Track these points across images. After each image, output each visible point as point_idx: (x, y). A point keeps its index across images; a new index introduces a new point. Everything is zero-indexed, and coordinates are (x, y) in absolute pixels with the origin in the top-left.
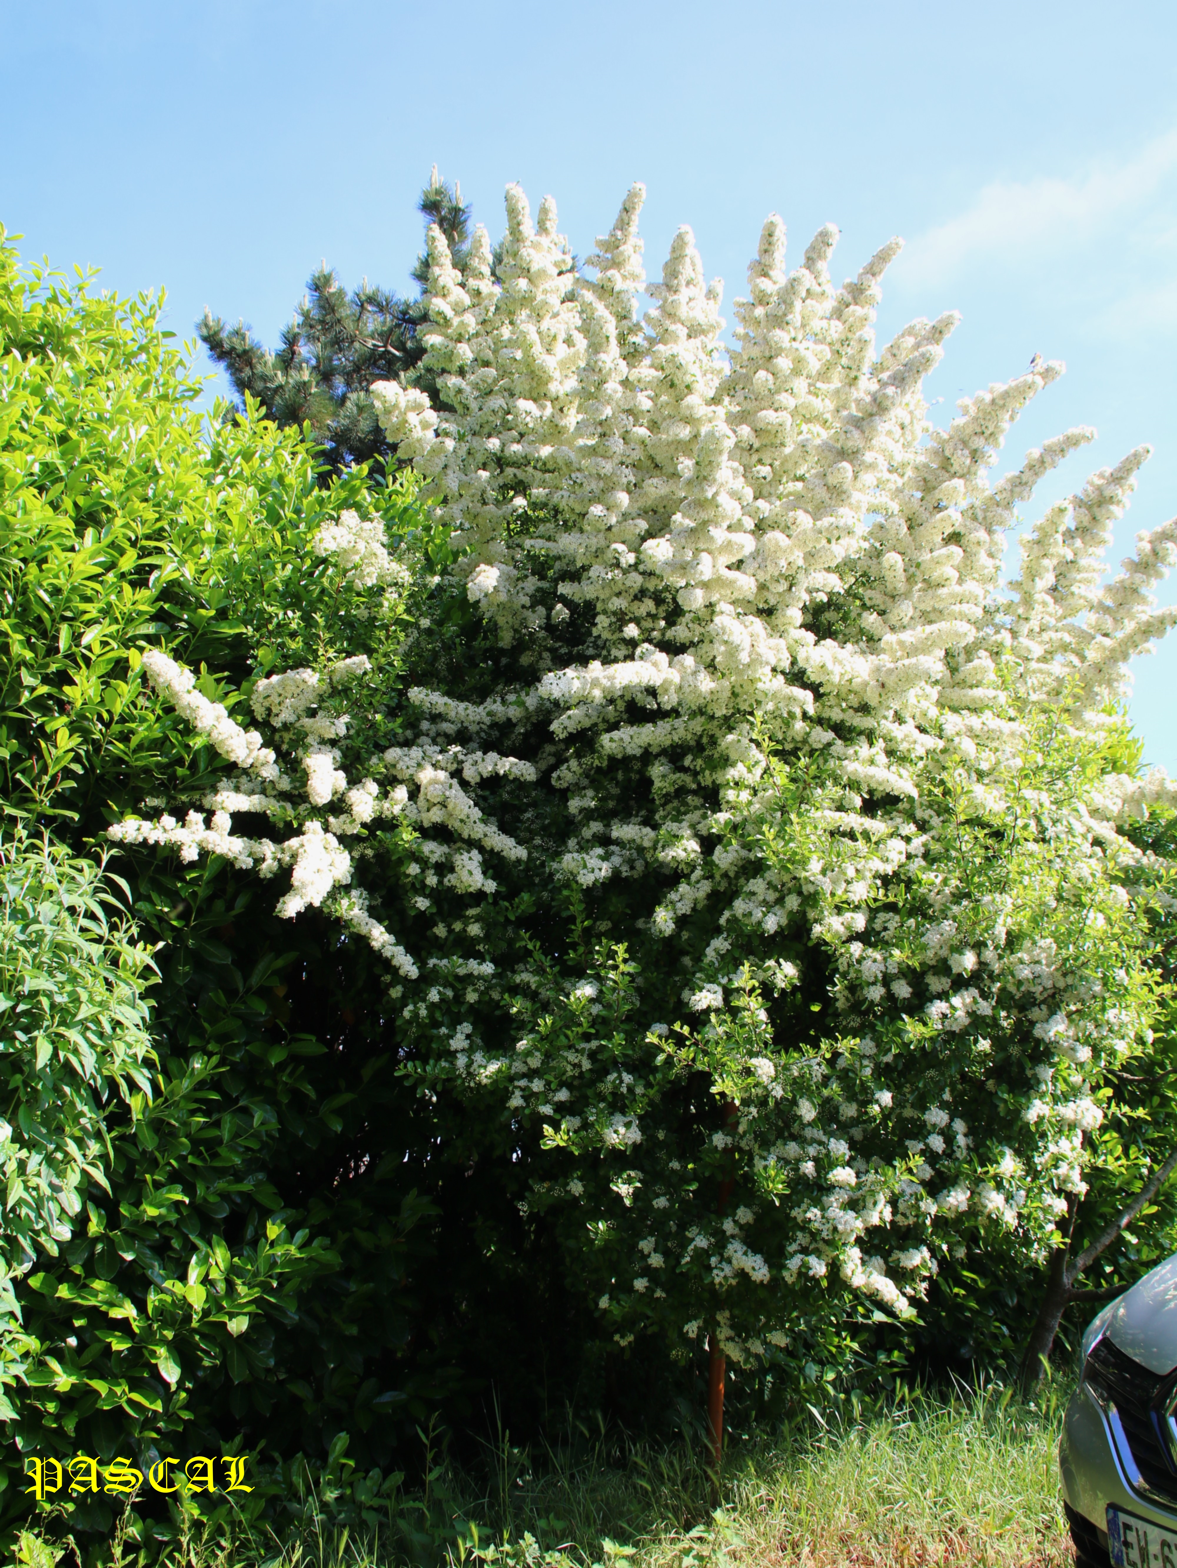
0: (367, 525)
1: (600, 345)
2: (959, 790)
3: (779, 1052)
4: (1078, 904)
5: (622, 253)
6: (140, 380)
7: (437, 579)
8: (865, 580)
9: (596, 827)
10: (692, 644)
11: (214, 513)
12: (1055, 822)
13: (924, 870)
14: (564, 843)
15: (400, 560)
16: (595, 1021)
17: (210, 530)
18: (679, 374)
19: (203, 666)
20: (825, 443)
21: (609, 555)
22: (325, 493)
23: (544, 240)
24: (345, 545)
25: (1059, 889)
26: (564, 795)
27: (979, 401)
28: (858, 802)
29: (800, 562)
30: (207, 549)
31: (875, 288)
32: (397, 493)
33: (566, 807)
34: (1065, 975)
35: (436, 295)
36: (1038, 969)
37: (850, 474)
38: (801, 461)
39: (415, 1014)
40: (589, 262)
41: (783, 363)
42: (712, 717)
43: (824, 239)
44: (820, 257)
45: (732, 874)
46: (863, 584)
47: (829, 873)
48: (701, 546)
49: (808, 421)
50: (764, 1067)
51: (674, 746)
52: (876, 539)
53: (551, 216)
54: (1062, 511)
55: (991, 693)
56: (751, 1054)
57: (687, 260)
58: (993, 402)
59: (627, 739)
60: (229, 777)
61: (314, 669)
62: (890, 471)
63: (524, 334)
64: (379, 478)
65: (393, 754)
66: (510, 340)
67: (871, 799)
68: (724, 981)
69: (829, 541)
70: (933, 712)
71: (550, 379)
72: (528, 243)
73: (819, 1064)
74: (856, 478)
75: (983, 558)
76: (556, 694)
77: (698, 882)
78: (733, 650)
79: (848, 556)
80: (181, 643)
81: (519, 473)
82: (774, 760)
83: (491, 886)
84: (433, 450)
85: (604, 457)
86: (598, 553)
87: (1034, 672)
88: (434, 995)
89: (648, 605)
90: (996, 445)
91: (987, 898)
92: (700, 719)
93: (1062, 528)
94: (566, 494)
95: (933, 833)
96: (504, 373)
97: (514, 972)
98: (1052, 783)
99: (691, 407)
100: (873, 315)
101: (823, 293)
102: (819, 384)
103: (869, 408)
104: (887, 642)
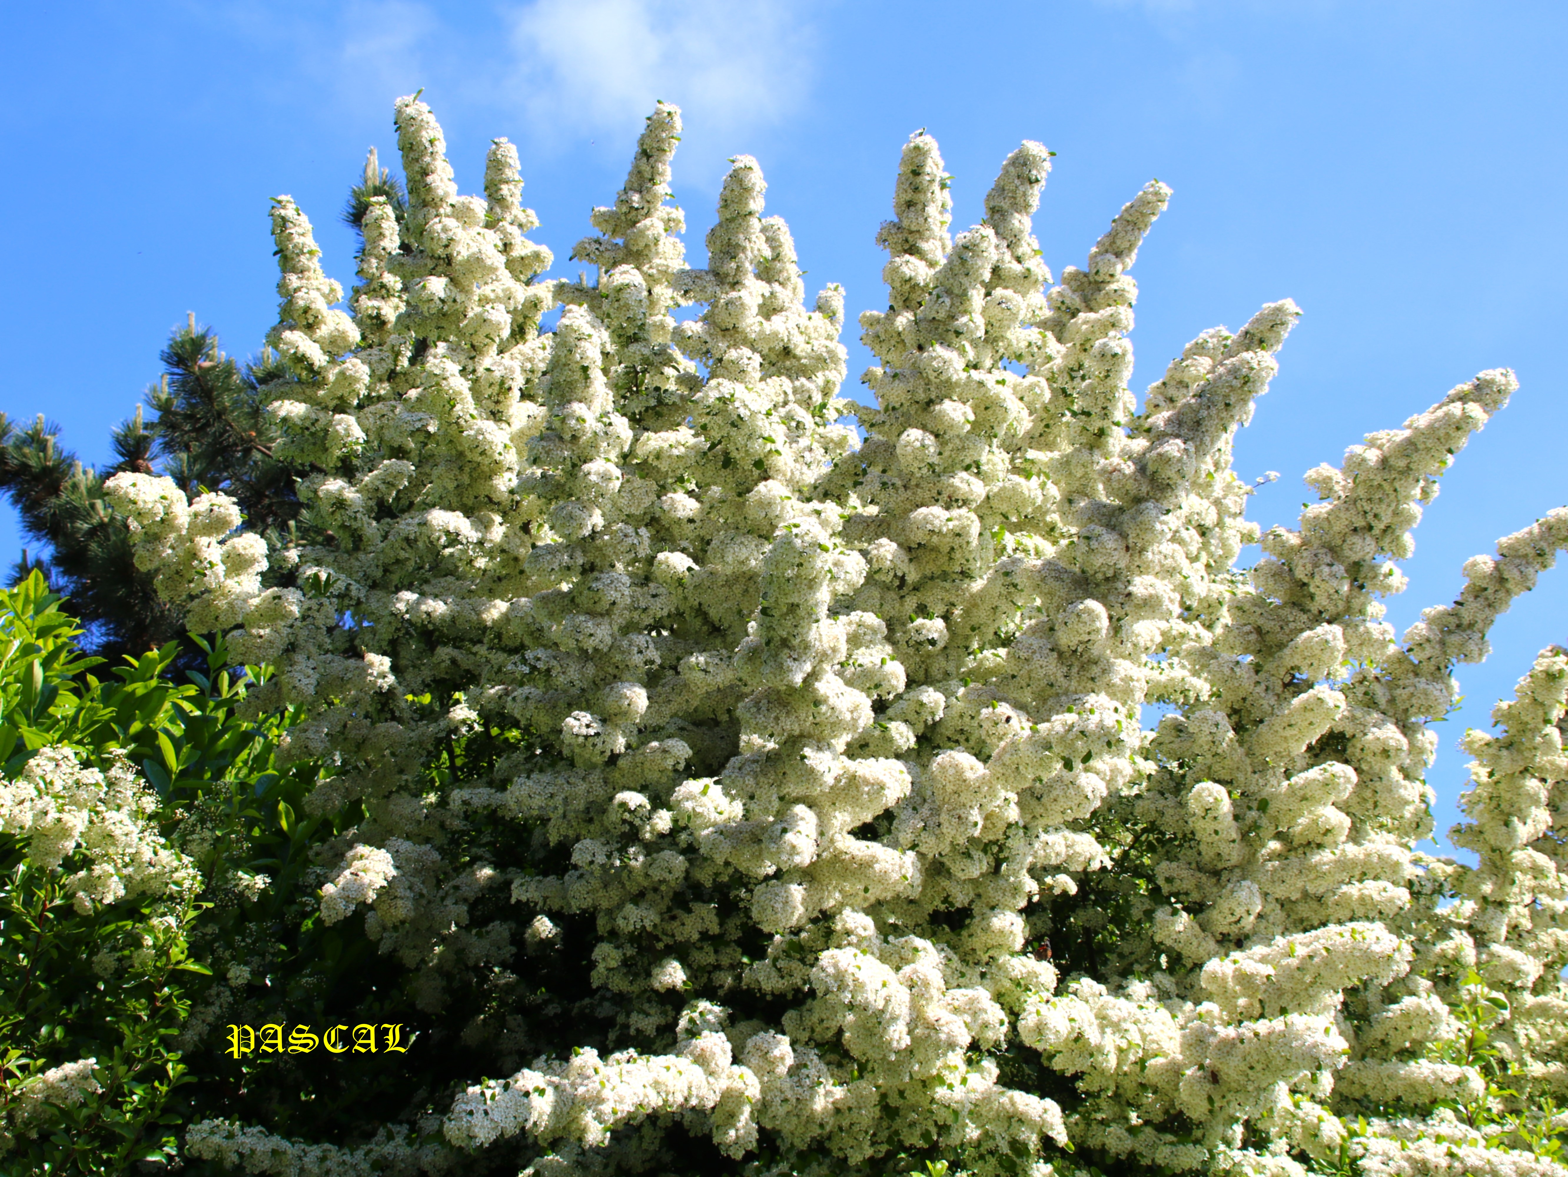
0: (99, 775)
1: (571, 385)
5: (642, 233)
8: (1155, 838)
10: (787, 1007)
15: (179, 845)
18: (739, 437)
20: (1049, 564)
21: (613, 816)
27: (1353, 467)
29: (1013, 813)
31: (1124, 279)
35: (294, 327)
37: (1104, 623)
38: (1004, 606)
41: (956, 412)
43: (1021, 173)
44: (1015, 206)
46: (1151, 848)
48: (792, 789)
49: (1014, 526)
52: (1171, 755)
53: (508, 173)
55: (1450, 1072)
58: (1384, 463)
62: (1186, 618)
63: (441, 382)
64: (200, 680)
66: (416, 396)
69: (1068, 765)
70: (1327, 1123)
71: (494, 464)
72: (445, 209)
74: (1116, 629)
75: (1396, 782)
76: (485, 1134)
78: (871, 1021)
79: (1112, 794)
81: (458, 654)
84: (262, 618)
85: (592, 614)
86: (591, 813)
89: (703, 917)
90: (1398, 551)
99: (766, 504)
100: (1126, 315)
101: (1027, 275)
102: (1031, 454)
103: (1131, 486)
104: (1214, 977)
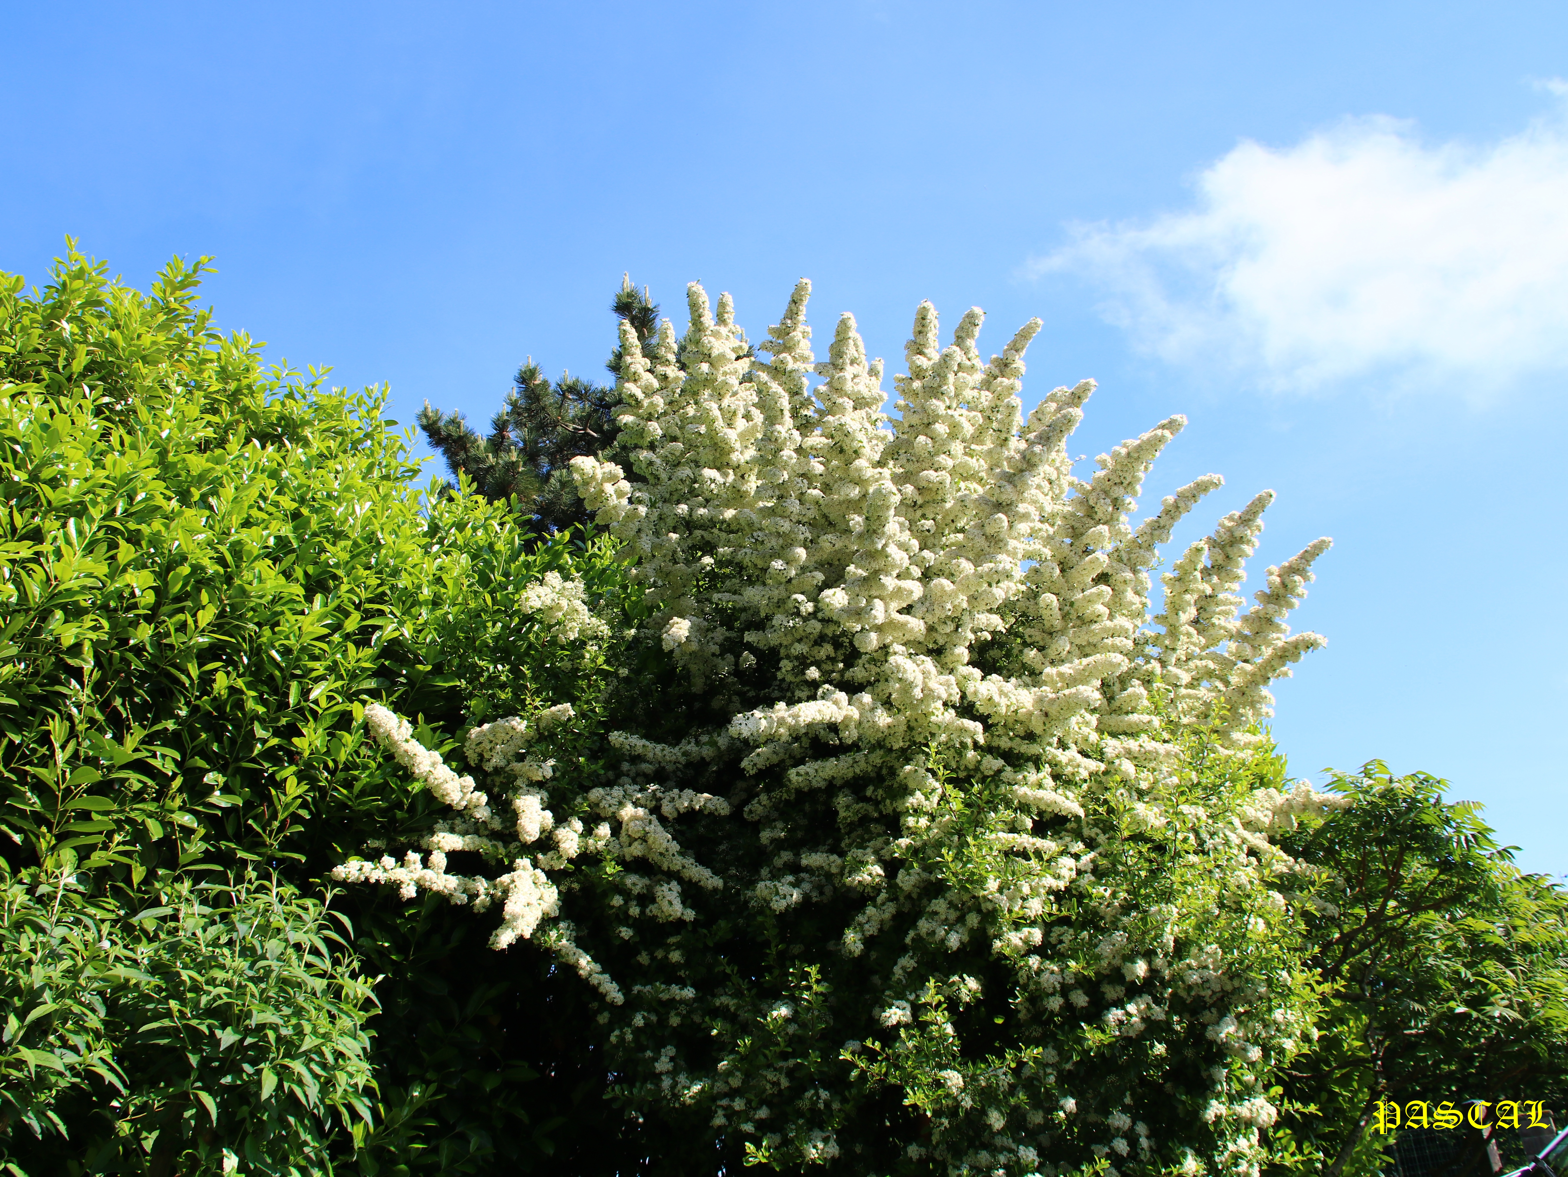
0: (569, 584)
1: (775, 417)
2: (1121, 808)
3: (966, 1064)
4: (1239, 910)
5: (792, 338)
6: (365, 463)
7: (633, 631)
8: (1025, 619)
9: (786, 856)
10: (869, 683)
11: (431, 577)
12: (1212, 835)
13: (1093, 885)
14: (758, 872)
15: (599, 615)
16: (792, 1040)
17: (426, 593)
18: (847, 440)
19: (420, 716)
20: (981, 497)
21: (790, 605)
22: (531, 558)
23: (723, 330)
24: (549, 602)
25: (1220, 897)
26: (756, 827)
27: (1116, 456)
28: (1029, 824)
29: (965, 605)
30: (424, 611)
31: (1019, 363)
32: (594, 555)
33: (759, 839)
34: (1231, 978)
35: (628, 381)
36: (1206, 973)
37: (1006, 524)
38: (960, 515)
39: (621, 1038)
40: (763, 347)
41: (941, 428)
42: (891, 750)
43: (971, 320)
44: (968, 336)
45: (914, 896)
46: (1023, 623)
47: (1005, 891)
48: (874, 593)
49: (965, 479)
50: (954, 1079)
51: (856, 778)
52: (1032, 582)
53: (728, 309)
54: (1199, 550)
55: (1146, 718)
56: (942, 1067)
57: (851, 342)
58: (1129, 455)
59: (812, 772)
60: (444, 819)
61: (522, 717)
62: (1041, 522)
63: (707, 411)
64: (580, 543)
65: (596, 793)
66: (694, 417)
67: (1040, 821)
68: (912, 997)
69: (990, 585)
70: (1094, 737)
71: (732, 450)
72: (708, 332)
73: (1005, 1074)
74: (1011, 527)
75: (1130, 595)
76: (746, 733)
77: (883, 904)
78: (907, 687)
79: (1007, 598)
80: (400, 696)
81: (706, 534)
82: (949, 787)
83: (690, 915)
84: (627, 516)
85: (782, 517)
86: (780, 603)
87: (1184, 697)
88: (639, 1021)
89: (827, 650)
90: (1134, 494)
91: (1154, 909)
92: (880, 752)
93: (1200, 566)
94: (748, 551)
95: (1100, 849)
96: (690, 446)
97: (714, 996)
98: (1207, 798)
99: (859, 470)
100: (1018, 385)
101: (973, 367)
102: (973, 447)
103: (1019, 465)
104: (1048, 675)
